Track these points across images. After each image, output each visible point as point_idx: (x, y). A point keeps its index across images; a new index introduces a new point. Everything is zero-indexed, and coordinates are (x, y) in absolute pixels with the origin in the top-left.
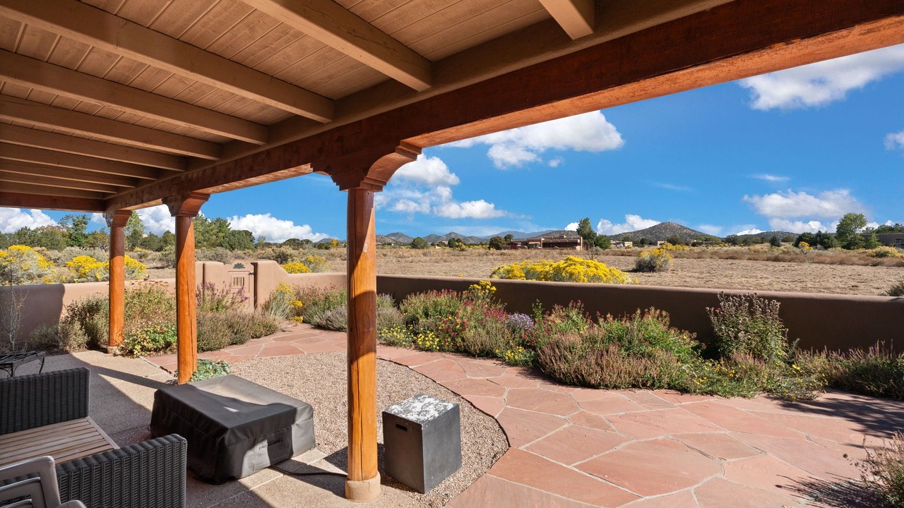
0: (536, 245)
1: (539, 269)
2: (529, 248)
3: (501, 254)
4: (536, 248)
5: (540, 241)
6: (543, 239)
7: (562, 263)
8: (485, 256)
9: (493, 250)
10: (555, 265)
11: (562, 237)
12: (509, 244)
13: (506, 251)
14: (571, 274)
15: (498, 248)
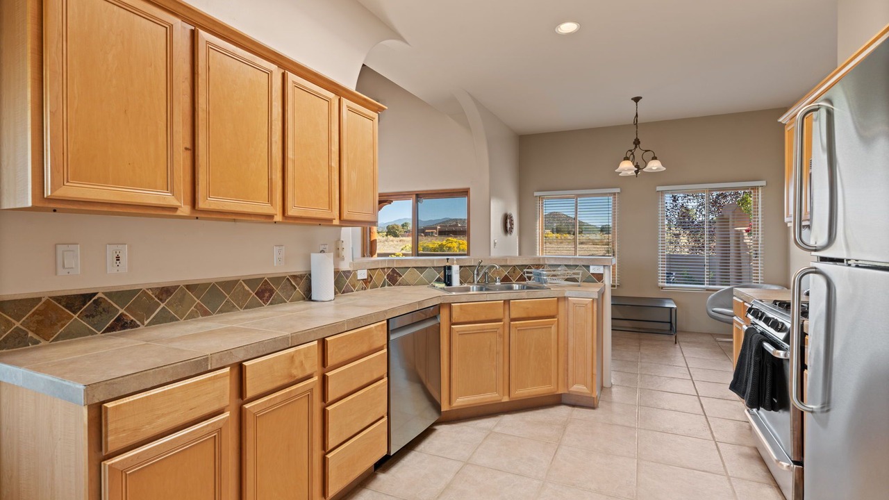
0: (432, 232)
1: (431, 246)
2: (425, 236)
3: (400, 241)
4: (432, 236)
5: (436, 228)
6: (439, 227)
7: (444, 242)
8: (386, 243)
9: (390, 238)
10: (440, 243)
11: (456, 225)
12: (406, 232)
13: (404, 238)
14: (450, 248)
15: (396, 235)
